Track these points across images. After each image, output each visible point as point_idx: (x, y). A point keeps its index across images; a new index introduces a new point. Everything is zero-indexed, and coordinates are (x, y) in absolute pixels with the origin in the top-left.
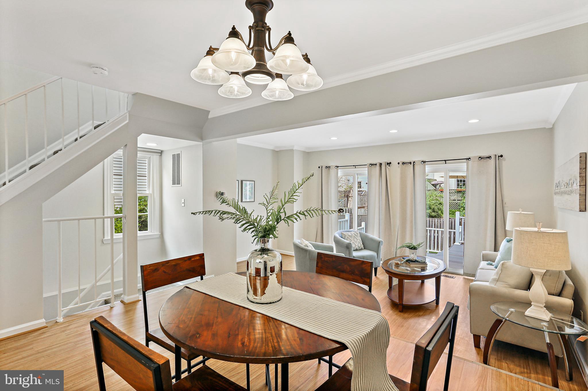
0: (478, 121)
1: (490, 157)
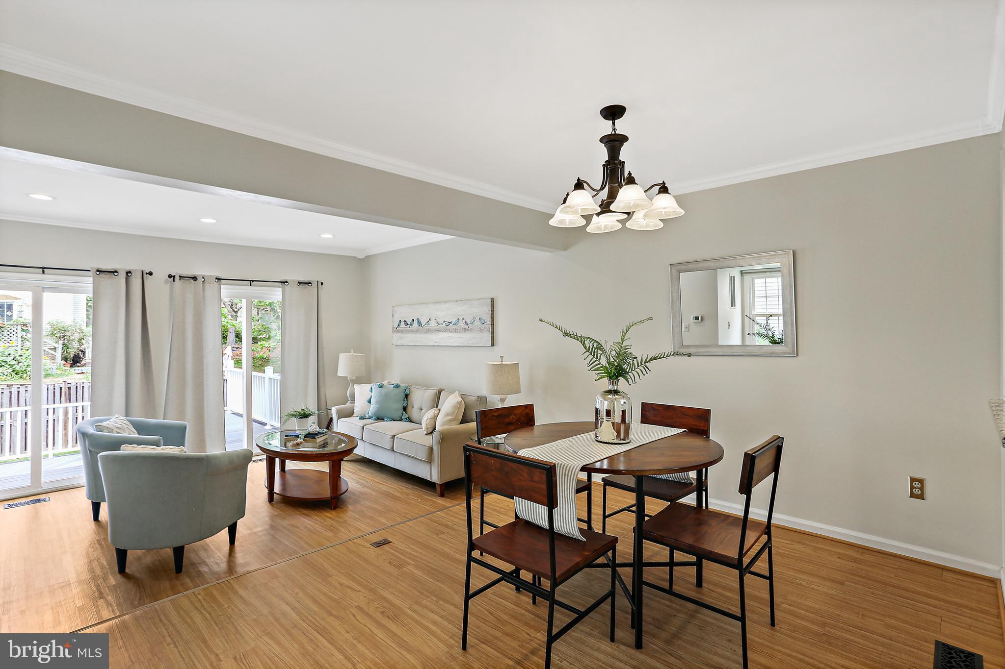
0: (332, 236)
1: (310, 283)
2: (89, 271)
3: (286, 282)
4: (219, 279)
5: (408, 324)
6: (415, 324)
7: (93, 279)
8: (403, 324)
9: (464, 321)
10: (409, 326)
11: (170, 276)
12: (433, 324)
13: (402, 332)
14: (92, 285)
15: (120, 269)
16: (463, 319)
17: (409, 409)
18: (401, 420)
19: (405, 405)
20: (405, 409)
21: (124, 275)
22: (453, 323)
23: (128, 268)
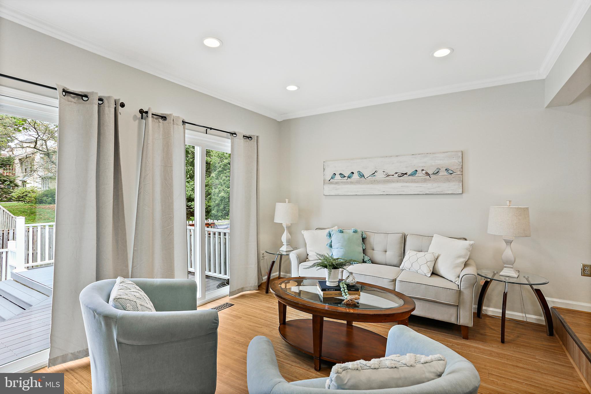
1: (251, 138)
2: (56, 89)
3: (235, 134)
4: (184, 122)
5: (345, 177)
6: (356, 176)
7: (60, 101)
8: (338, 177)
9: (424, 172)
10: (346, 178)
11: (141, 111)
12: (380, 176)
13: (337, 183)
14: (58, 109)
15: (92, 93)
16: (423, 170)
17: (369, 251)
18: (364, 262)
19: (364, 248)
20: (364, 251)
21: (97, 102)
22: (408, 174)
23: (101, 94)
